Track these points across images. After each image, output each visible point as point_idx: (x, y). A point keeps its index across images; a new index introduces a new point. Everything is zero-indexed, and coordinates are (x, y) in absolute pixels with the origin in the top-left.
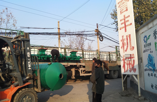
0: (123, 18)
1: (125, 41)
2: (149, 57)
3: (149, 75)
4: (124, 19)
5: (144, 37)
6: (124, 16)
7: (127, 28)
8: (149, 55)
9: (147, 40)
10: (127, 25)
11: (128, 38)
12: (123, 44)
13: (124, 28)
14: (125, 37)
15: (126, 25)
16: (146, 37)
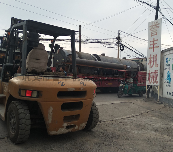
3: (166, 86)
5: (167, 59)
6: (154, 39)
7: (155, 49)
8: (168, 72)
9: (168, 61)
11: (155, 57)
12: (150, 61)
13: (152, 49)
14: (152, 56)
16: (167, 58)
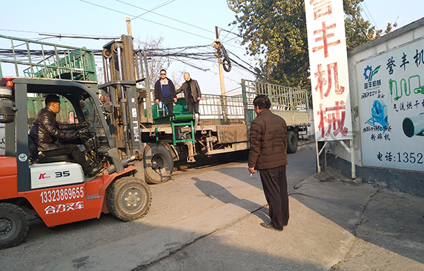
0: (321, 27)
1: (325, 76)
2: (375, 105)
3: (373, 137)
4: (324, 31)
6: (324, 24)
7: (329, 49)
8: (376, 102)
10: (330, 44)
11: (332, 70)
12: (320, 82)
13: (323, 50)
15: (328, 42)
